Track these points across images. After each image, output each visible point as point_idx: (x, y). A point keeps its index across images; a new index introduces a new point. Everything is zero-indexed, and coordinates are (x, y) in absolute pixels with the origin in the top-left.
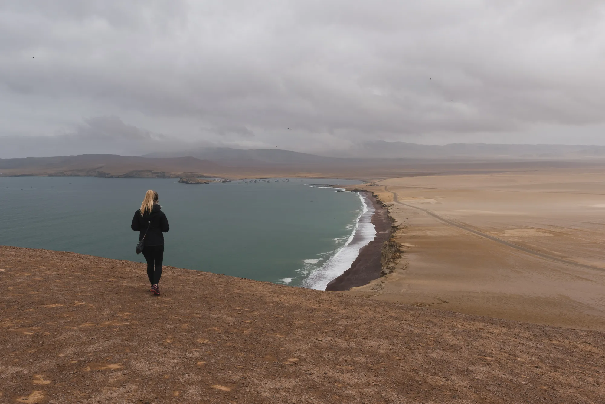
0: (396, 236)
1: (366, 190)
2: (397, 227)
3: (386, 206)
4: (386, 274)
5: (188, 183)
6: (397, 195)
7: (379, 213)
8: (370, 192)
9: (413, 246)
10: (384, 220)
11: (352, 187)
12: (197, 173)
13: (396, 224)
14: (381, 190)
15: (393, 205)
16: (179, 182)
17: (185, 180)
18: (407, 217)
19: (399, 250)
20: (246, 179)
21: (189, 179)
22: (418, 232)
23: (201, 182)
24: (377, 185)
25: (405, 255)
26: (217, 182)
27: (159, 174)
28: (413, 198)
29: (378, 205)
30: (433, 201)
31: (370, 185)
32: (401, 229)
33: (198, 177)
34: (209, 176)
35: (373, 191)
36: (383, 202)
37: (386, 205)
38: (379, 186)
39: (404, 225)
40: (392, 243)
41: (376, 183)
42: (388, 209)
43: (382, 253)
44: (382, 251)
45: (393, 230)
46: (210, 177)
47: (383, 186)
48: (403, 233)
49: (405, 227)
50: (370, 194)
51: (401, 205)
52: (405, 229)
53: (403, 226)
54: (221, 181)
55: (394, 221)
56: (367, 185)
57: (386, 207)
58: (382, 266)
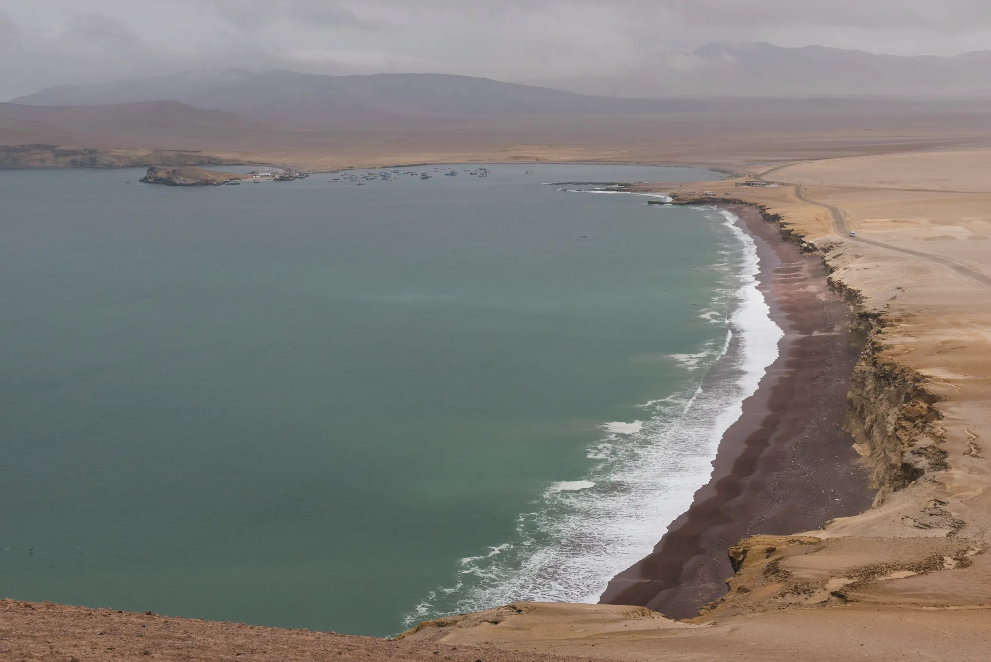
0: (889, 347)
1: (739, 198)
2: (880, 318)
3: (815, 249)
4: (919, 473)
5: (174, 184)
6: (843, 214)
7: (797, 270)
8: (750, 205)
9: (960, 377)
10: (819, 292)
11: (691, 190)
12: (197, 152)
13: (869, 306)
14: (784, 199)
15: (839, 245)
16: (144, 180)
17: (161, 174)
18: (898, 284)
19: (923, 391)
20: (351, 168)
21: (175, 171)
22: (954, 331)
23: (214, 180)
24: (769, 183)
25: (949, 409)
26: (264, 179)
27: (79, 158)
28: (894, 221)
29: (786, 247)
30: (958, 231)
31: (748, 184)
32: (895, 324)
33: (201, 163)
34: (233, 160)
35: (761, 202)
36: (803, 236)
37: (816, 245)
38: (776, 186)
39: (899, 310)
40: (887, 368)
41: (764, 178)
42: (826, 259)
43: (851, 399)
44: (850, 394)
45: (862, 327)
46: (235, 163)
47: (787, 185)
48: (907, 334)
49: (906, 317)
50: (754, 213)
51: (864, 244)
52: (908, 322)
53: (897, 314)
54: (277, 176)
55: (853, 296)
56: (737, 185)
57: (816, 253)
58: (854, 441)
